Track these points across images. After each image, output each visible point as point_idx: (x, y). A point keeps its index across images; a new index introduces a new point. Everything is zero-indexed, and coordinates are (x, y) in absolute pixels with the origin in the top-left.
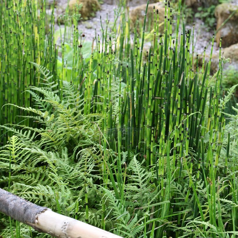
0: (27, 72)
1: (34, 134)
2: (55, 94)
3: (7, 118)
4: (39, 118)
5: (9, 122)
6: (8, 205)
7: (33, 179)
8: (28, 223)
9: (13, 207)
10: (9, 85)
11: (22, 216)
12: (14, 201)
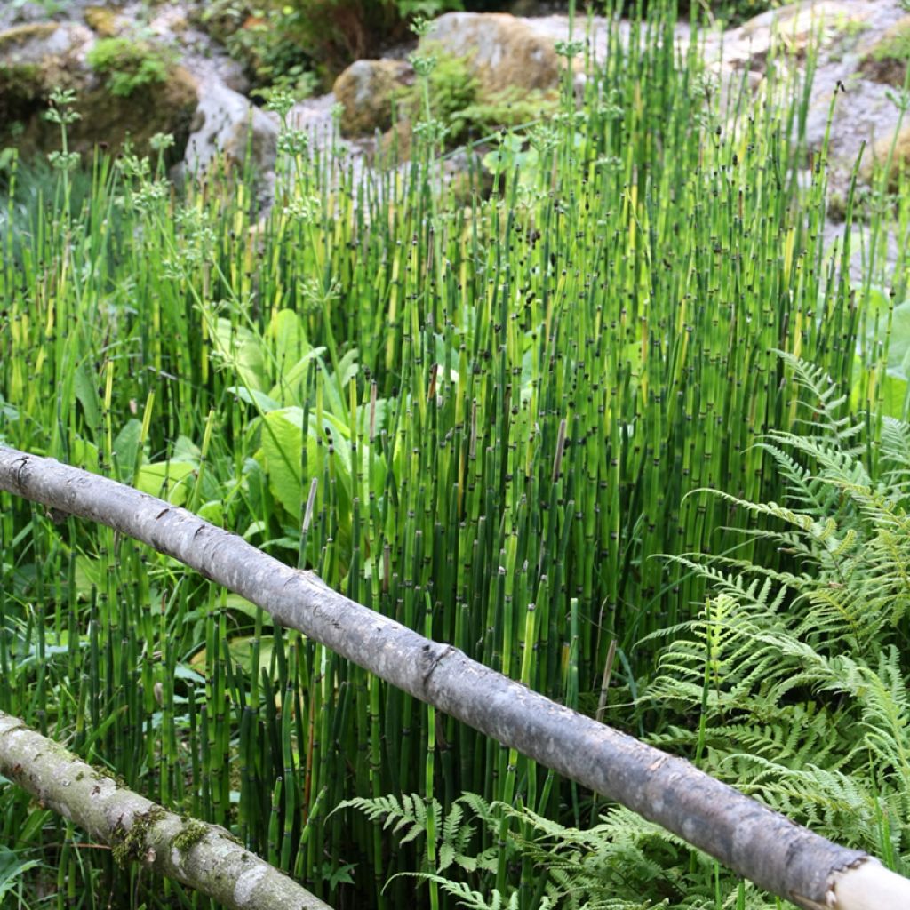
0: (759, 381)
1: (783, 591)
2: (854, 459)
3: (685, 534)
4: (796, 538)
5: (691, 547)
6: (732, 831)
7: (777, 743)
8: (798, 898)
9: (747, 840)
10: (699, 423)
11: (778, 873)
12: (753, 820)
